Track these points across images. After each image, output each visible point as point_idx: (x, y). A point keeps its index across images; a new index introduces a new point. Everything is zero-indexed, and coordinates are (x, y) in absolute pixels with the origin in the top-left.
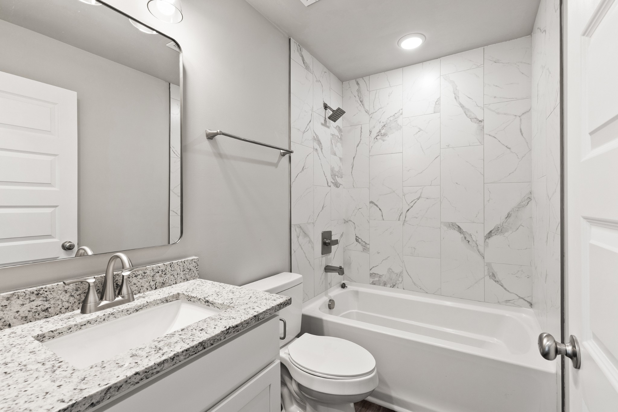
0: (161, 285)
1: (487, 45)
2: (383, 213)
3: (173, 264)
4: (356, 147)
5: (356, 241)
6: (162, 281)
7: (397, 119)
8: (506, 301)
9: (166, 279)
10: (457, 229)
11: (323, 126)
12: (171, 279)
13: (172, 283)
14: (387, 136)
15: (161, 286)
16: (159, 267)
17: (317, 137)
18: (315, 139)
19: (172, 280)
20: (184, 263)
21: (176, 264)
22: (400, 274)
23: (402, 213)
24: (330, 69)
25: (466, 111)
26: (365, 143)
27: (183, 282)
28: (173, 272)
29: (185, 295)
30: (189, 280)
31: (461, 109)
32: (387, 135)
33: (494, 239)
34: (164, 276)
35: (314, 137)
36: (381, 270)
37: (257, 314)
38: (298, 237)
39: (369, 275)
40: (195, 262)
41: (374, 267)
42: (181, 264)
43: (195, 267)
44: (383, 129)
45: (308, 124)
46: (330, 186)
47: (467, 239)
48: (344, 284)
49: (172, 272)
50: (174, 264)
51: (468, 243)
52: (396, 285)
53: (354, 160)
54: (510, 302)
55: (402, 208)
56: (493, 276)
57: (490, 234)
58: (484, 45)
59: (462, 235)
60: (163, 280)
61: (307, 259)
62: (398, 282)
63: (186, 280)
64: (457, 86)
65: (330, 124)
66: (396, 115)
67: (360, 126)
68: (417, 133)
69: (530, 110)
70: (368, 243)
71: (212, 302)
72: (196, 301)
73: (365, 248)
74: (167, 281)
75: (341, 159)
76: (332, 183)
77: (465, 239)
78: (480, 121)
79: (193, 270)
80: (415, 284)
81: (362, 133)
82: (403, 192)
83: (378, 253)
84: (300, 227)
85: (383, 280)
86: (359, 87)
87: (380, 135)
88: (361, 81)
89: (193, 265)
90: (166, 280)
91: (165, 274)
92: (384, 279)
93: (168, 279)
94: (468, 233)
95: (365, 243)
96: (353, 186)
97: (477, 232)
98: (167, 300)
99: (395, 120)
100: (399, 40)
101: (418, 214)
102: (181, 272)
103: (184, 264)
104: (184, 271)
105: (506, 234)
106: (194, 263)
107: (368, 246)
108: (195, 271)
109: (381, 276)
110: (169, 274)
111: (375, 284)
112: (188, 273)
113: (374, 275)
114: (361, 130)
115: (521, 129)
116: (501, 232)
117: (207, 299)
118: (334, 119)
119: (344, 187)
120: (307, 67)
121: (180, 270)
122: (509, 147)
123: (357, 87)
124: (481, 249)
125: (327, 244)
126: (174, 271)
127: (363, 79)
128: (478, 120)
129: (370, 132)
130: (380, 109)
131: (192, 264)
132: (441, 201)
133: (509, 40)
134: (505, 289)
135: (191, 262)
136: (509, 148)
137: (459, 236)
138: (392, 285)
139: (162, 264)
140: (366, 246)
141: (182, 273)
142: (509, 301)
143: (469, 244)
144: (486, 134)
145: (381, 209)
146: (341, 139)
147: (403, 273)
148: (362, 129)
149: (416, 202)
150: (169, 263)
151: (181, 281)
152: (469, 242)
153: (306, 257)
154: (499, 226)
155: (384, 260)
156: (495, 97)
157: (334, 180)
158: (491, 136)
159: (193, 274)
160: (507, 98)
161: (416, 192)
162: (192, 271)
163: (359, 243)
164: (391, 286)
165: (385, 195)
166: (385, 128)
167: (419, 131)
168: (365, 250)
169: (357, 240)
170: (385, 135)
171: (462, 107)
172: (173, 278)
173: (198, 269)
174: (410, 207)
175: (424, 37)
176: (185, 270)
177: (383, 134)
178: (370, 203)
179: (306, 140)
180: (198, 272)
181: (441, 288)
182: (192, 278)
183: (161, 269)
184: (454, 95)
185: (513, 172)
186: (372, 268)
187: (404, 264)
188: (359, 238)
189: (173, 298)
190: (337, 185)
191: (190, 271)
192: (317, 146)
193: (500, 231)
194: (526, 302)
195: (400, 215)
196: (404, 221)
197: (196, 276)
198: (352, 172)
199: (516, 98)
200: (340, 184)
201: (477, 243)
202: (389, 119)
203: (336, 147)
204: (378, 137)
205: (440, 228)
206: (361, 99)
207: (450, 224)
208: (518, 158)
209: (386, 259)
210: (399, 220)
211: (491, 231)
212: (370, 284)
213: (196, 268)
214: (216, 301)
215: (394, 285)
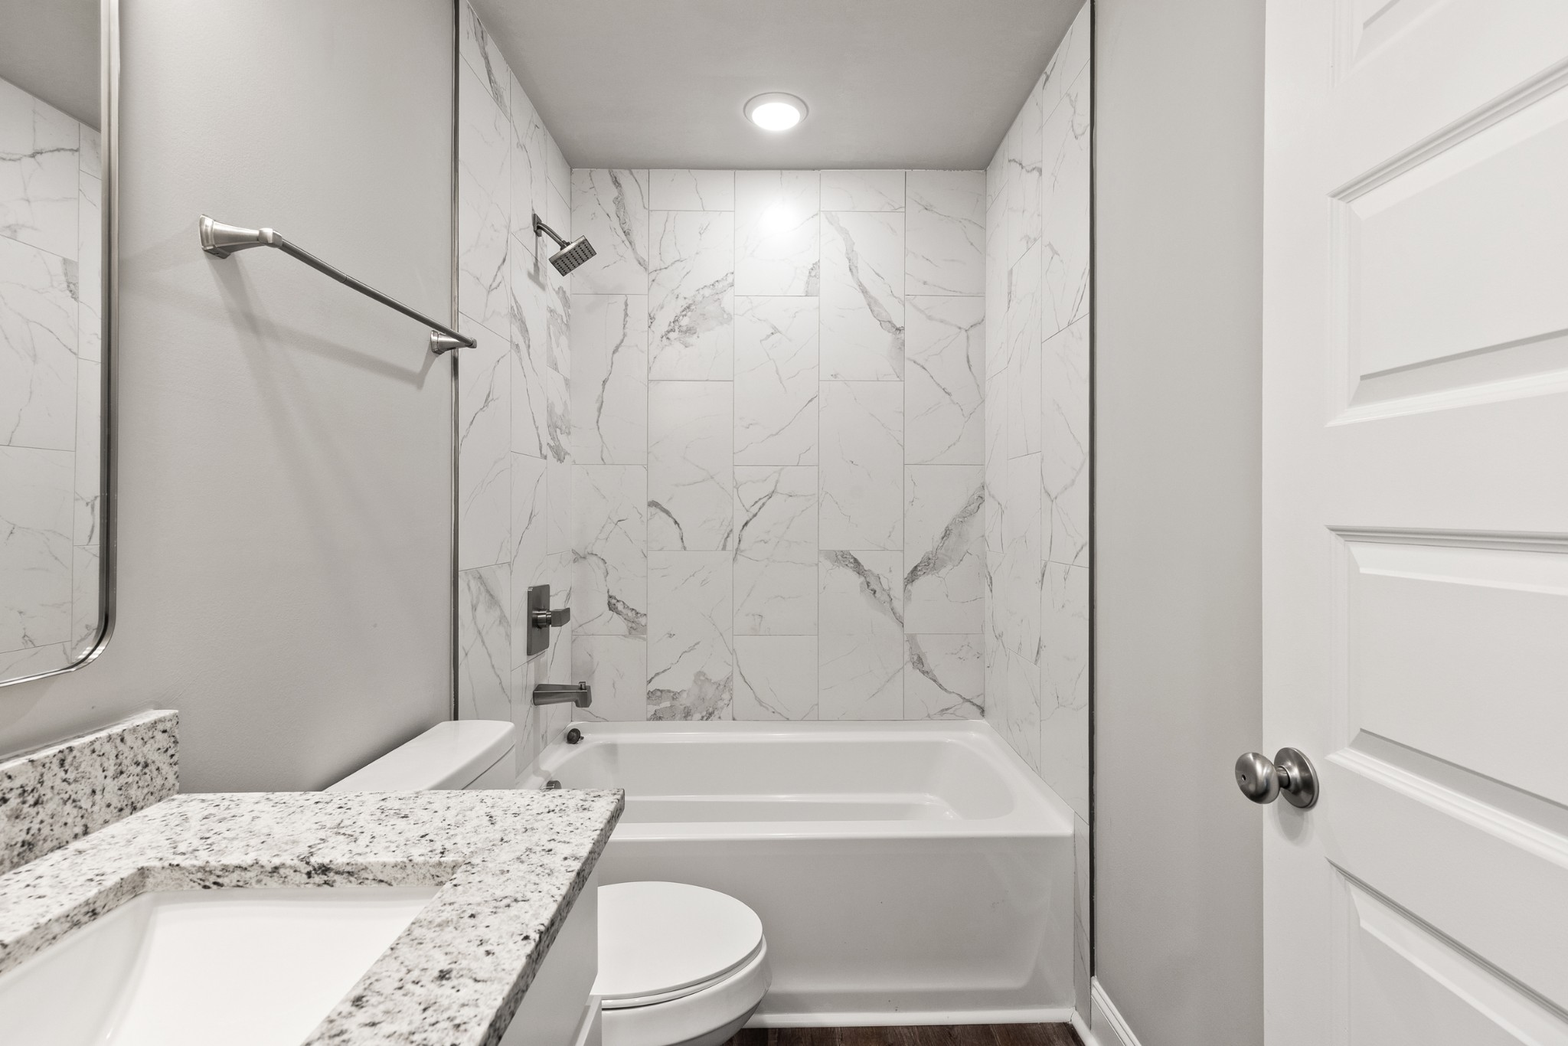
0: (16, 853)
1: (912, 167)
2: (683, 530)
3: (75, 753)
4: (612, 352)
5: (608, 609)
6: (23, 836)
7: (720, 296)
8: (942, 710)
9: (42, 822)
10: (852, 565)
11: (531, 281)
12: (64, 820)
13: (68, 833)
14: (695, 336)
15: (16, 860)
16: (10, 777)
17: (518, 309)
18: (515, 316)
19: (70, 821)
20: (122, 740)
21: (87, 751)
22: (726, 685)
23: (731, 531)
24: (548, 120)
25: (872, 303)
26: (637, 346)
27: (118, 820)
28: (73, 786)
29: (184, 868)
30: (142, 808)
31: (861, 295)
32: (695, 333)
33: (923, 582)
34: (33, 811)
35: (512, 307)
36: (680, 680)
37: (580, 864)
38: (474, 608)
39: (645, 697)
40: (164, 731)
41: (658, 674)
42: (108, 748)
43: (167, 750)
44: (685, 315)
45: (499, 268)
46: (545, 458)
47: (871, 587)
48: (576, 731)
49: (69, 788)
50: (78, 754)
51: (873, 596)
52: (716, 713)
53: (604, 388)
54: (948, 711)
55: (733, 518)
56: (919, 662)
57: (913, 575)
58: (907, 165)
59: (862, 579)
60: (29, 830)
61: (495, 672)
62: (720, 704)
63: (127, 810)
64: (854, 243)
65: (546, 280)
66: (719, 286)
67: (622, 299)
68: (768, 336)
69: (983, 320)
70: (642, 611)
71: (349, 869)
72: (253, 881)
73: (636, 625)
74: (46, 831)
75: (567, 381)
76: (550, 447)
77: (868, 586)
78: (897, 329)
79: (158, 764)
80: (760, 703)
81: (627, 318)
82: (734, 478)
83: (671, 636)
84: (480, 577)
85: (681, 705)
86: (621, 193)
87: (677, 330)
88: (624, 177)
89: (156, 746)
90: (39, 830)
91: (36, 803)
92: (685, 701)
93: (51, 821)
94: (873, 574)
95: (634, 612)
96: (603, 459)
97: (891, 571)
98: (93, 911)
99: (717, 297)
100: (750, 100)
101: (769, 532)
102: (109, 780)
103: (121, 747)
104: (122, 773)
105: (943, 572)
106: (159, 736)
107: (643, 620)
108: (165, 768)
109: (677, 695)
110: (57, 798)
111: (660, 718)
112: (137, 778)
113: (659, 693)
114: (626, 309)
115: (968, 357)
116: (934, 568)
117: (315, 860)
118: (563, 265)
119: (574, 461)
120: (497, 96)
121: (101, 775)
122: (948, 390)
123: (614, 192)
124: (898, 605)
125: (539, 624)
126: (76, 781)
127: (632, 174)
128: (894, 326)
129: (652, 318)
130: (677, 263)
131: (152, 741)
132: (820, 501)
133: (950, 169)
134: (940, 686)
135: (151, 733)
136: (949, 394)
137: (857, 580)
138: (704, 713)
139: (23, 760)
140: (636, 620)
141: (111, 785)
142: (947, 709)
143: (875, 597)
144: (909, 359)
145: (678, 522)
146: (567, 325)
147: (732, 680)
148: (629, 308)
149: (764, 504)
150: (54, 750)
151: (108, 817)
152: (875, 592)
153: (493, 666)
154: (931, 556)
155: (686, 652)
156: (925, 283)
157: (553, 439)
158: (918, 364)
159: (159, 781)
160: (945, 289)
161: (765, 480)
162: (153, 767)
163: (619, 613)
164: (703, 717)
165: (688, 485)
166: (689, 314)
167: (772, 334)
168: (633, 632)
169: (612, 607)
170: (690, 331)
171: (864, 292)
172: (75, 812)
173: (175, 758)
174: (751, 515)
175: (805, 109)
176: (124, 769)
177: (684, 329)
178: (649, 505)
179: (493, 312)
180: (176, 768)
181: (818, 704)
182: (152, 798)
183: (17, 783)
184: (847, 264)
185: (954, 444)
186: (653, 678)
187: (737, 658)
188: (618, 601)
189: (119, 894)
190: (560, 455)
191: (146, 770)
192: (519, 339)
193: (931, 565)
194: (975, 707)
195: (727, 537)
196: (737, 550)
197: (168, 785)
198: (597, 422)
199: (960, 292)
200: (566, 453)
201: (892, 593)
202: (701, 292)
203: (558, 347)
204: (672, 335)
205: (817, 565)
206: (626, 227)
207: (838, 553)
208: (963, 415)
209: (692, 649)
210: (724, 548)
211: (916, 567)
212: (648, 720)
213: (171, 752)
214: (369, 859)
215: (711, 714)
